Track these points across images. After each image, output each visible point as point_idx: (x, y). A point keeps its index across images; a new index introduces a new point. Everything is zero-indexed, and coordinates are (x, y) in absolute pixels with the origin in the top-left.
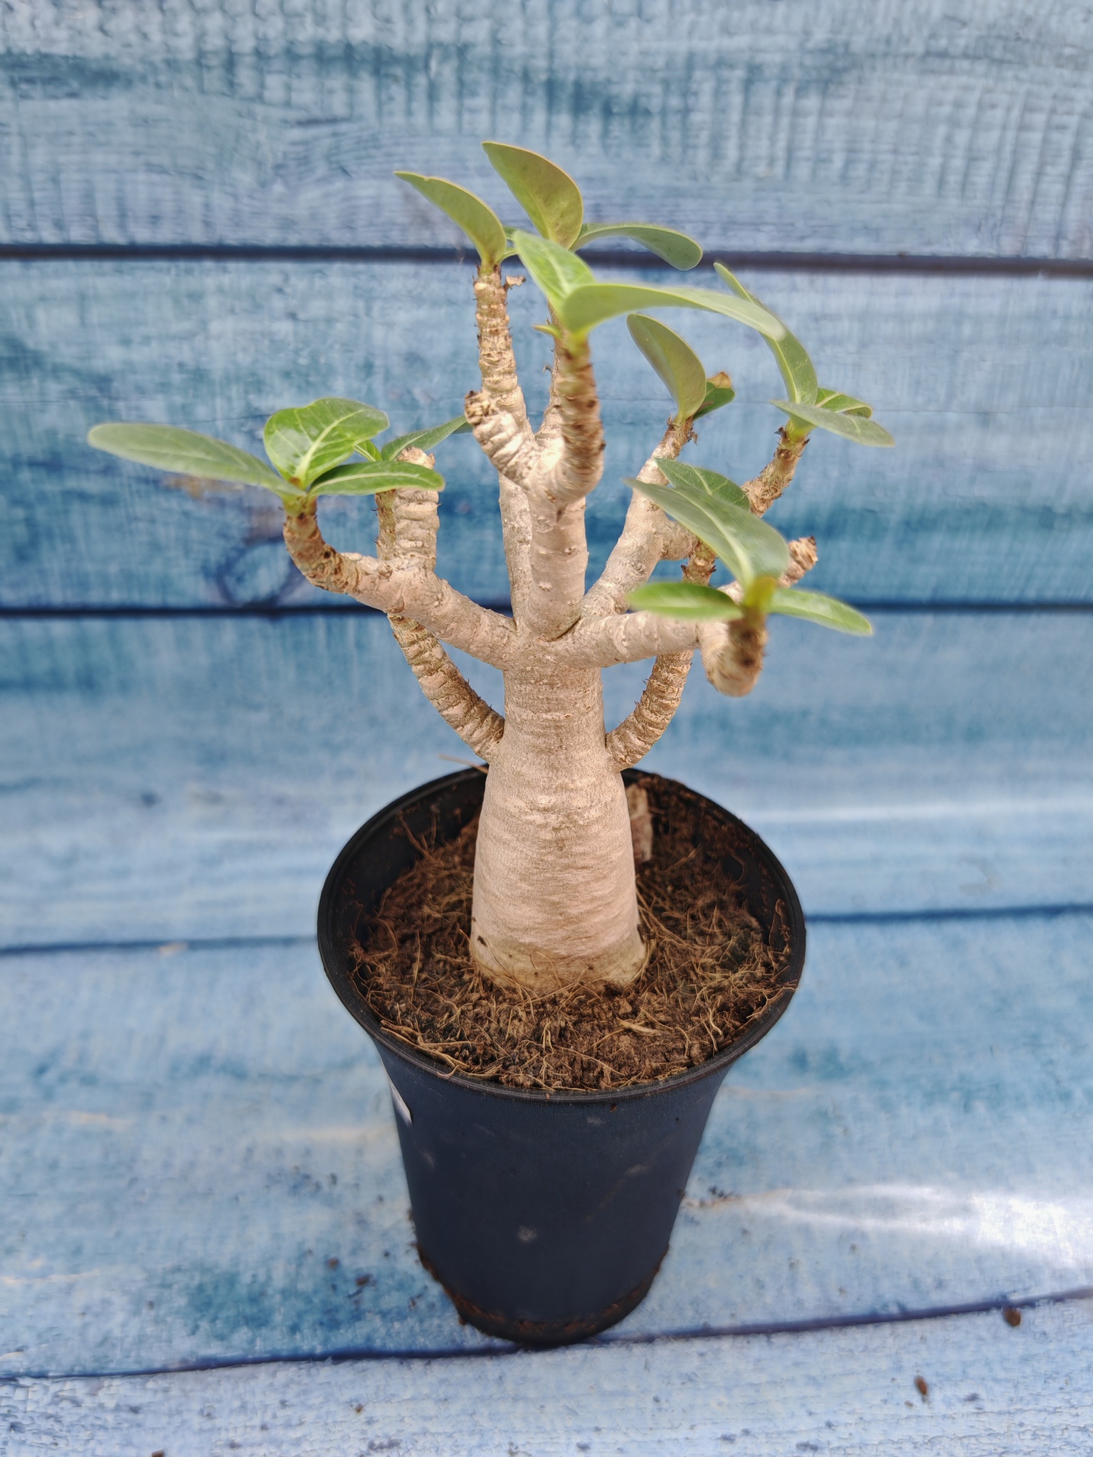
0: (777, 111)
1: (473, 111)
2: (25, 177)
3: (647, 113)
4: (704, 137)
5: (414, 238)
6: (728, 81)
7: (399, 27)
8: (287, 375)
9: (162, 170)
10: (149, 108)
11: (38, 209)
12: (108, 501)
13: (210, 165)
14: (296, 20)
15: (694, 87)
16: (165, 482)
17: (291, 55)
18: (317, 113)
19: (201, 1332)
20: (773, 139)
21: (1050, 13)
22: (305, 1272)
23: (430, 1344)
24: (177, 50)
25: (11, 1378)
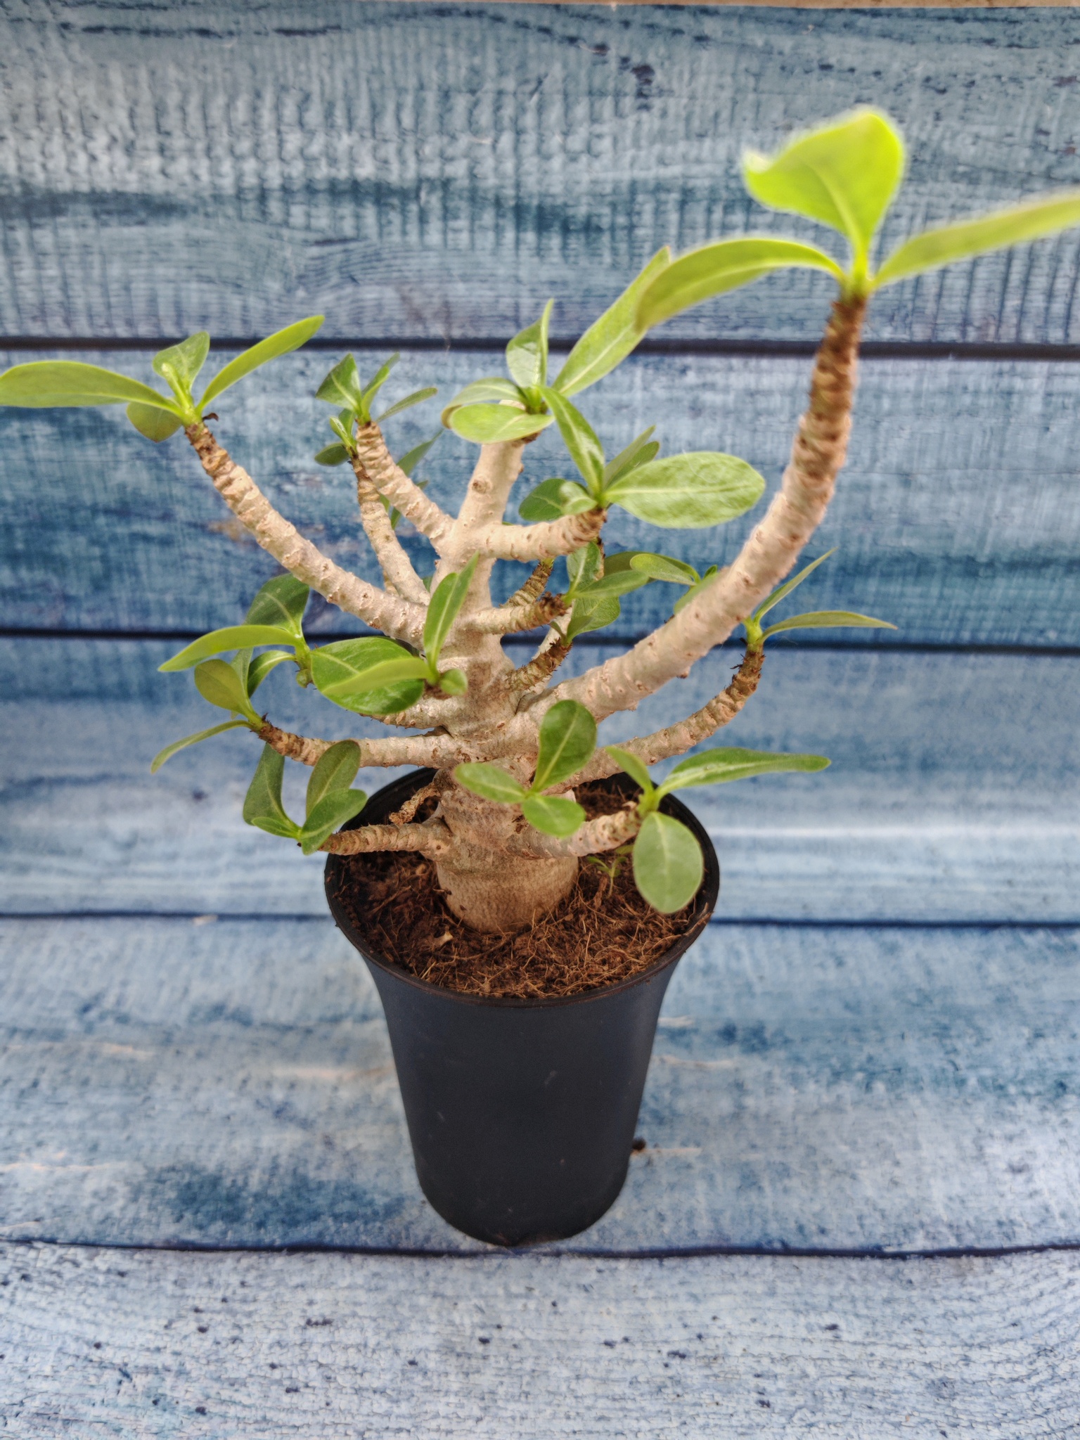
0: (709, 224)
1: (456, 231)
2: (104, 286)
3: (599, 229)
5: (409, 332)
6: (666, 203)
7: (395, 166)
8: (307, 440)
9: (210, 280)
10: (199, 232)
11: (114, 311)
12: (166, 542)
13: (248, 276)
14: (313, 163)
15: (637, 208)
16: (210, 527)
17: (310, 189)
18: (331, 234)
19: (184, 1221)
21: (943, 138)
22: (275, 1180)
23: (371, 1242)
24: (221, 188)
25: (27, 1241)
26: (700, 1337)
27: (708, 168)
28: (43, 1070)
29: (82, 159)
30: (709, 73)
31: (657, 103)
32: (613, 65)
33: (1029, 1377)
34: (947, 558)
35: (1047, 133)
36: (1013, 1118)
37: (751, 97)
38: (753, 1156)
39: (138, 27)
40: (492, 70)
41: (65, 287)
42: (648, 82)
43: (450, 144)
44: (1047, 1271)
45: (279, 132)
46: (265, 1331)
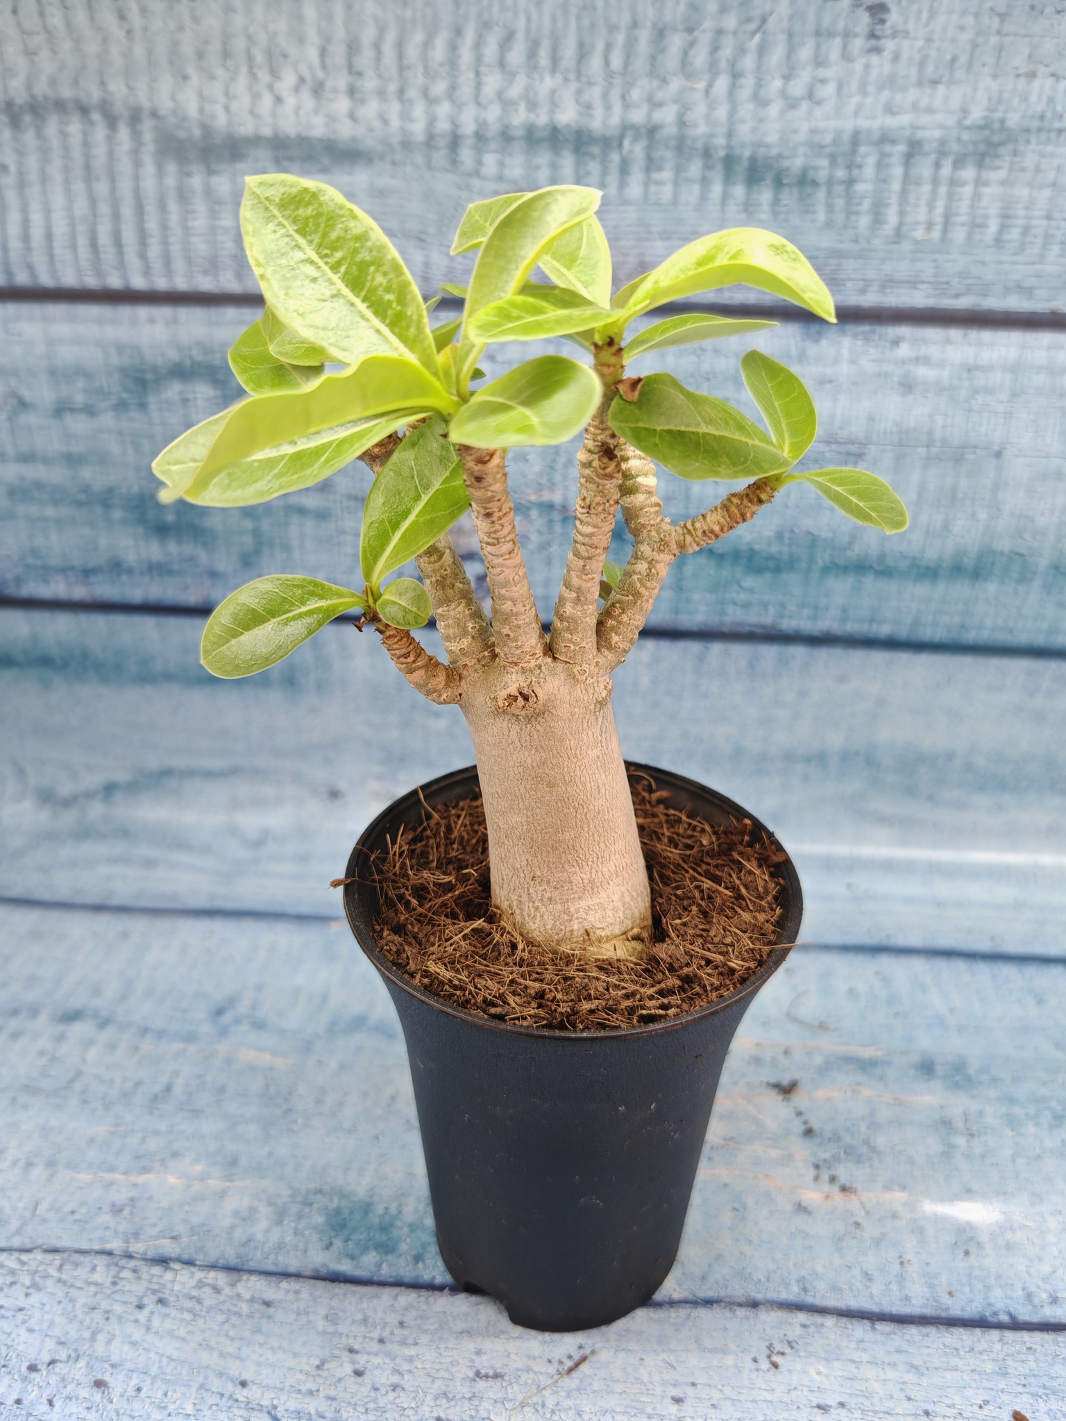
0: (935, 181)
1: (660, 183)
3: (815, 183)
4: (866, 205)
6: (890, 155)
7: (599, 112)
10: (385, 181)
12: (322, 516)
13: (432, 230)
14: (511, 107)
15: (859, 160)
17: (506, 136)
19: (334, 1249)
20: (931, 207)
24: (411, 134)
25: (163, 1261)
27: (940, 118)
28: (176, 1073)
29: (267, 100)
30: (950, 12)
31: (889, 45)
32: (846, 3)
37: (994, 40)
40: (712, 6)
42: (883, 21)
43: (660, 88)
45: (477, 73)
46: (429, 1380)
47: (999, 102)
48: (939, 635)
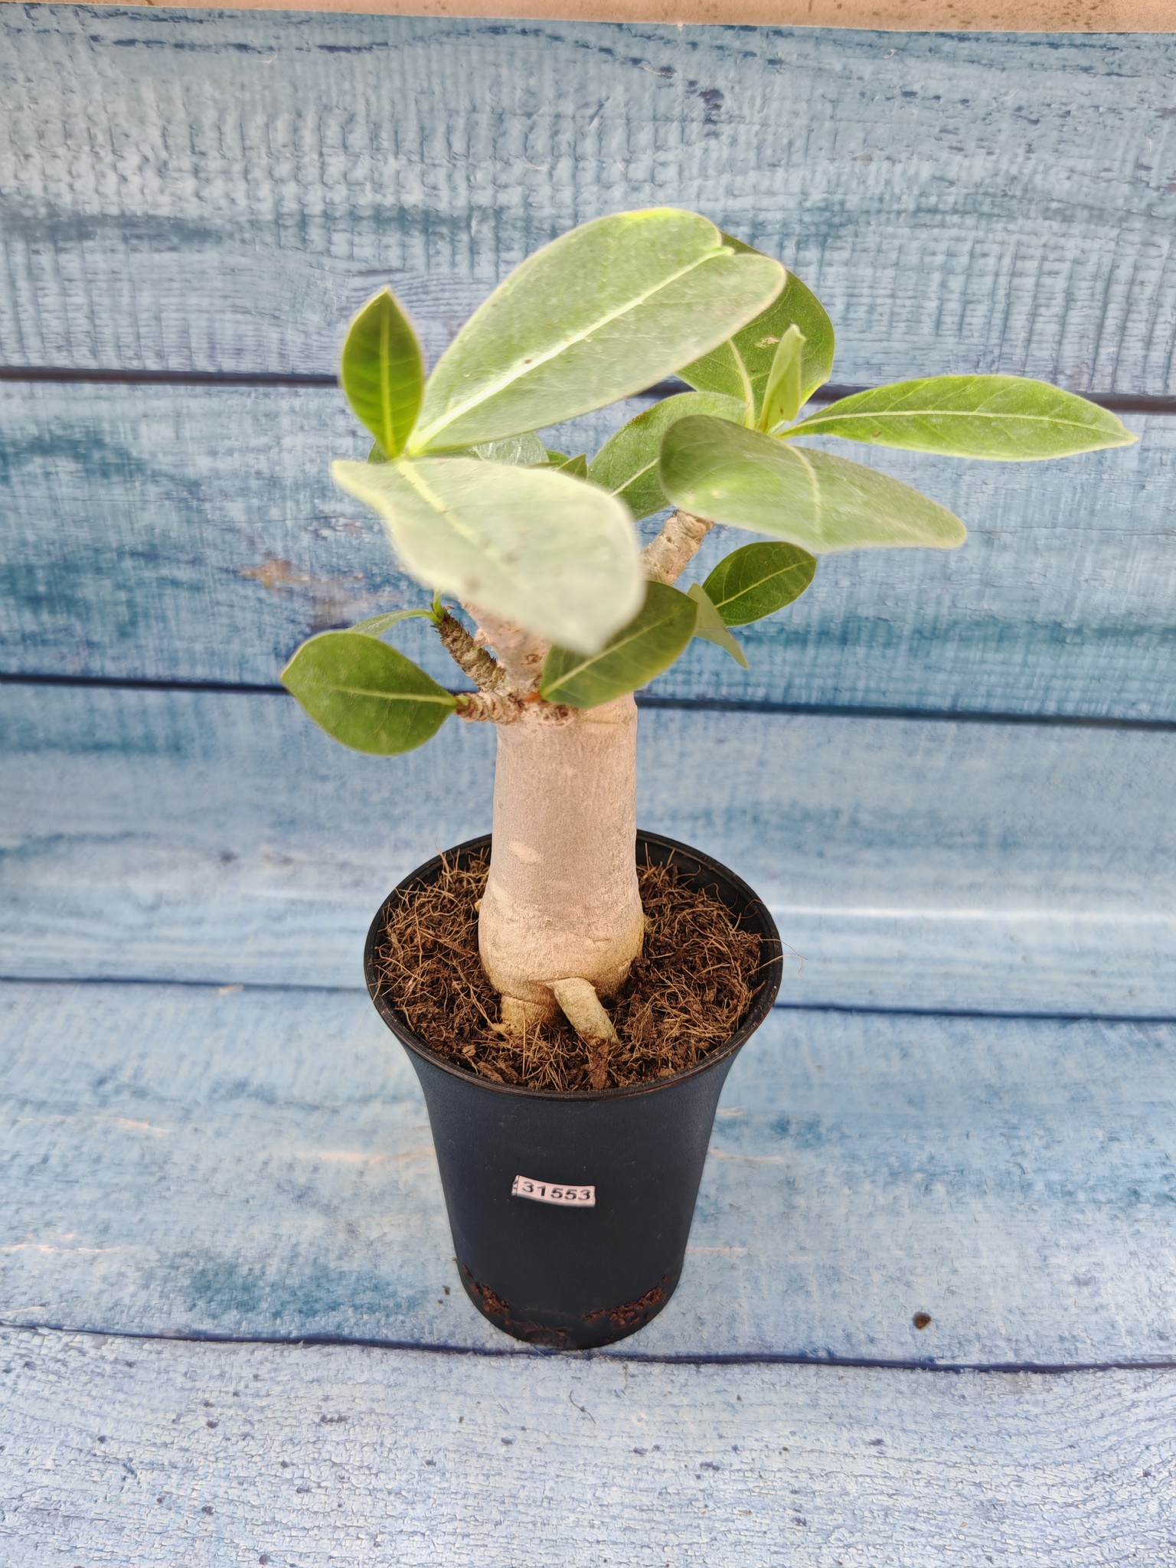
1: (507, 263)
2: (133, 315)
7: (444, 193)
9: (246, 312)
10: (234, 260)
11: (143, 342)
12: (196, 588)
13: (286, 308)
14: (358, 188)
16: (243, 573)
17: (354, 216)
18: (376, 265)
19: (197, 1309)
21: (1035, 172)
22: (294, 1270)
23: (393, 1337)
24: (259, 213)
25: (32, 1327)
26: (735, 1449)
27: (781, 200)
28: (54, 1145)
29: (112, 179)
30: (783, 98)
31: (726, 130)
32: (680, 89)
33: (1084, 1502)
34: (1031, 622)
35: (1148, 168)
36: (1080, 1227)
38: (801, 1259)
39: (172, 41)
40: (549, 92)
41: (92, 316)
42: (718, 107)
43: (503, 170)
44: (1110, 1392)
45: (321, 154)
46: (278, 1428)
47: (838, 185)
48: (814, 698)
